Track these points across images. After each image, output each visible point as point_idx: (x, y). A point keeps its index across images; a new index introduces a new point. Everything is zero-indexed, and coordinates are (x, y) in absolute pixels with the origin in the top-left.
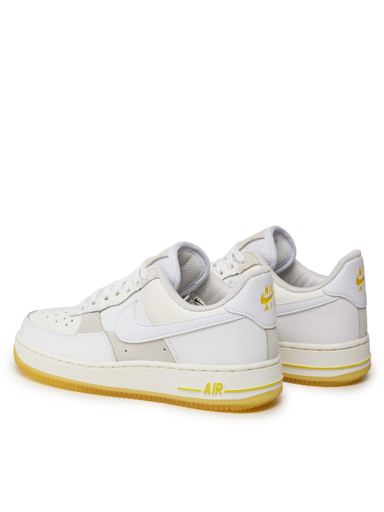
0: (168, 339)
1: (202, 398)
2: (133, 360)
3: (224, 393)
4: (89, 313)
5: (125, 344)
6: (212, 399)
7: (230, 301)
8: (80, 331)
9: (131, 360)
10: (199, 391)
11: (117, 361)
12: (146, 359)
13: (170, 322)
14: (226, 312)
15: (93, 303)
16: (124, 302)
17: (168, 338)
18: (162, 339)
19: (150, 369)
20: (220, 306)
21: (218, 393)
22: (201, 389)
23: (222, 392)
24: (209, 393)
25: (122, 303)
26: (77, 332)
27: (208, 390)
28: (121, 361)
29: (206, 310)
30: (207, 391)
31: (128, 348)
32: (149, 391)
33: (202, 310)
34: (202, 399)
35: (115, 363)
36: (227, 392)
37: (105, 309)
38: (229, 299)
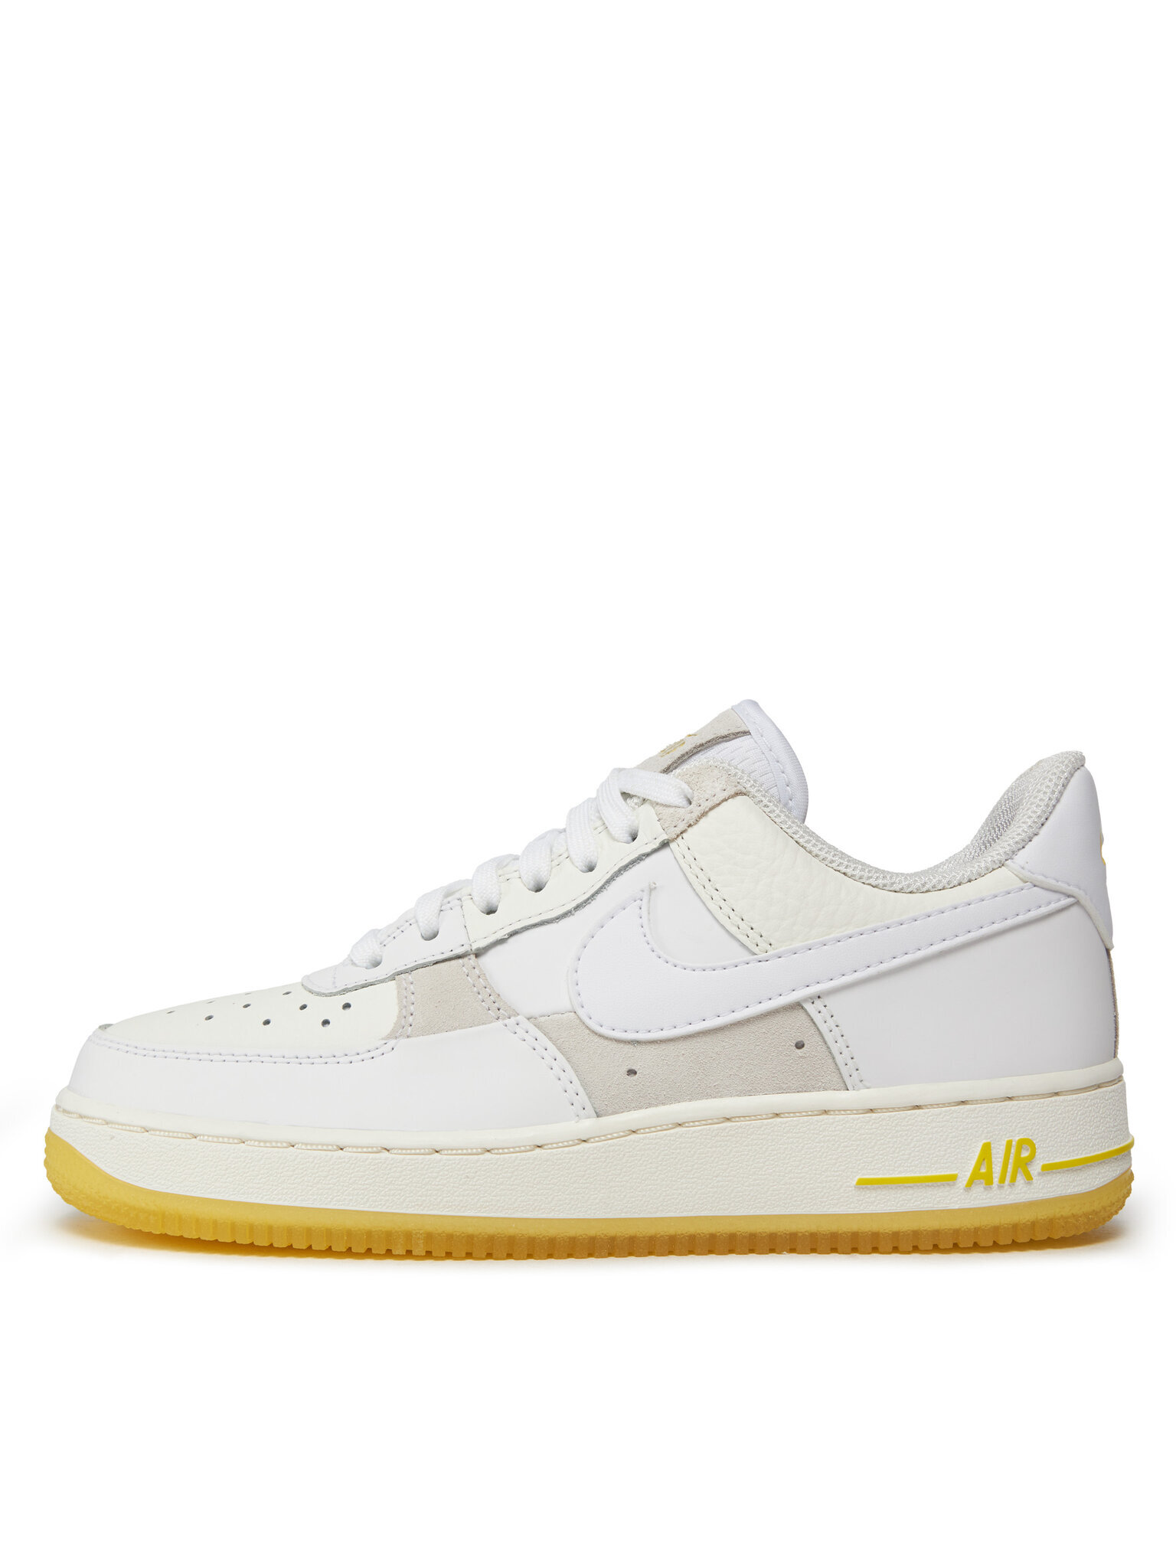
0: (817, 1002)
1: (957, 1207)
2: (663, 1104)
3: (1039, 1174)
4: (424, 966)
5: (627, 1048)
6: (995, 1202)
7: (1023, 847)
8: (403, 1029)
9: (657, 1106)
10: (950, 1180)
11: (598, 1116)
12: (715, 1093)
13: (827, 937)
14: (1022, 884)
15: (429, 933)
16: (586, 902)
17: (819, 997)
18: (798, 1006)
19: (740, 1127)
20: (995, 867)
21: (1020, 1180)
22: (957, 1173)
23: (1035, 1169)
24: (988, 1180)
25: (577, 907)
26: (393, 1035)
27: (983, 1171)
28: (615, 1113)
29: (949, 884)
30: (981, 1177)
31: (639, 1059)
32: (726, 1213)
33: (934, 887)
34: (958, 1209)
35: (588, 1125)
36: (1049, 1169)
37: (501, 941)
38: (1023, 841)
